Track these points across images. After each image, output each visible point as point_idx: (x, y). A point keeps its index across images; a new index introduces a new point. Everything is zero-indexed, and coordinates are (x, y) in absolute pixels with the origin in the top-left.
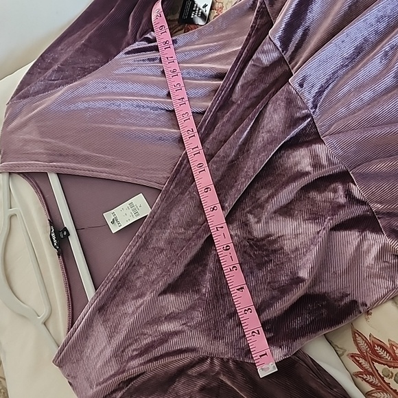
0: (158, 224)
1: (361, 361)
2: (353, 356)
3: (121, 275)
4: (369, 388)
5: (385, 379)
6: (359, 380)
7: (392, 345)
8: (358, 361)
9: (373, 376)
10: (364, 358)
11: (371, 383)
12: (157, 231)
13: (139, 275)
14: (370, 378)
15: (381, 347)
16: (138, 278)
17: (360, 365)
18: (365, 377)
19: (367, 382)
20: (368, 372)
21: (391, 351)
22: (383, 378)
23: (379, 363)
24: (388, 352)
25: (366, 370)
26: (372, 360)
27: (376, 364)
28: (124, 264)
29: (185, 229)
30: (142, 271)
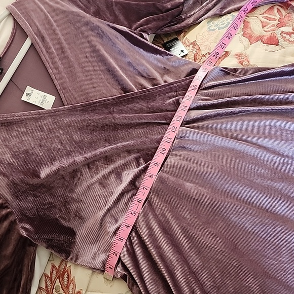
0: (54, 117)
1: (54, 272)
2: (53, 266)
3: (11, 121)
4: (43, 286)
5: (54, 290)
6: (44, 278)
7: (72, 280)
8: (53, 270)
9: (51, 283)
10: (57, 272)
11: (46, 285)
12: (50, 120)
13: (20, 129)
14: (49, 283)
15: (68, 276)
16: (17, 131)
17: (52, 273)
18: (48, 280)
19: (46, 283)
20: (51, 279)
21: (70, 282)
22: (53, 288)
23: (60, 281)
24: (68, 281)
25: (51, 278)
26: (59, 277)
27: (58, 280)
28: (19, 118)
29: (63, 133)
30: (23, 130)
